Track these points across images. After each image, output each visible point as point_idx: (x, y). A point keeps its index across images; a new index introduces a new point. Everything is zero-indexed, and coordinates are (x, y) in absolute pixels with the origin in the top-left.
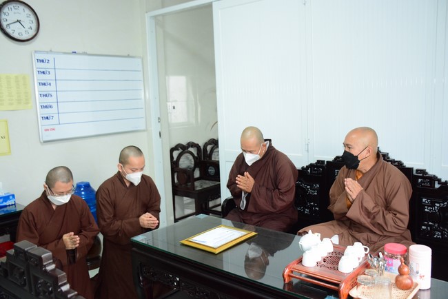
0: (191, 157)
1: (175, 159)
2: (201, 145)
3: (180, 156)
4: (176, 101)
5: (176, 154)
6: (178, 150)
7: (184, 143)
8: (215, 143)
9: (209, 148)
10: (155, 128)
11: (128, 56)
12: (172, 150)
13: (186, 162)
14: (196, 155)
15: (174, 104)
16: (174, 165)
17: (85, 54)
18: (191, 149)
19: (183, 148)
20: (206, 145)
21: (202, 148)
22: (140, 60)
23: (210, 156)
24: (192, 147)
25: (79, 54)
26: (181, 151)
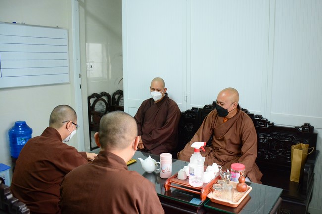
0: (103, 103)
1: (91, 105)
2: (111, 94)
3: (95, 102)
4: (93, 62)
5: (92, 101)
6: (94, 98)
7: (98, 93)
8: (121, 93)
9: (117, 97)
10: (76, 81)
11: (57, 27)
12: (89, 98)
13: (99, 107)
14: (107, 102)
15: (91, 64)
16: (91, 109)
17: (23, 24)
18: (104, 98)
19: (97, 97)
20: (115, 94)
21: (112, 97)
22: (66, 31)
23: (118, 103)
24: (104, 96)
25: (18, 24)
26: (96, 98)
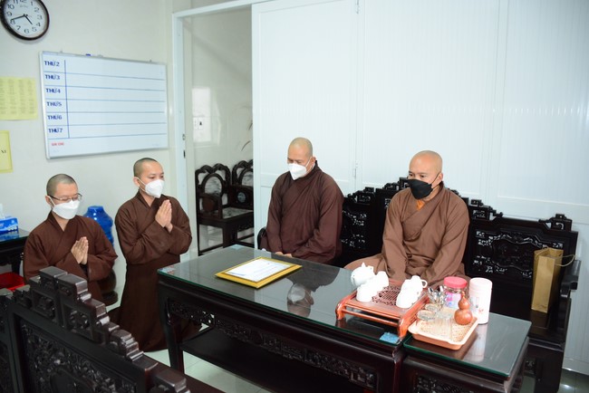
0: (218, 181)
1: (200, 183)
2: (230, 167)
3: (205, 180)
4: (203, 116)
5: (201, 177)
6: (204, 172)
7: (211, 164)
8: (247, 166)
9: (239, 171)
10: (179, 145)
11: (151, 62)
12: (197, 173)
13: (213, 186)
14: (224, 179)
15: (201, 120)
16: (200, 189)
17: (100, 57)
18: (218, 172)
19: (209, 171)
20: (236, 167)
21: (231, 171)
22: (163, 67)
23: (240, 180)
24: (220, 169)
25: (94, 57)
26: (207, 173)
